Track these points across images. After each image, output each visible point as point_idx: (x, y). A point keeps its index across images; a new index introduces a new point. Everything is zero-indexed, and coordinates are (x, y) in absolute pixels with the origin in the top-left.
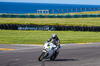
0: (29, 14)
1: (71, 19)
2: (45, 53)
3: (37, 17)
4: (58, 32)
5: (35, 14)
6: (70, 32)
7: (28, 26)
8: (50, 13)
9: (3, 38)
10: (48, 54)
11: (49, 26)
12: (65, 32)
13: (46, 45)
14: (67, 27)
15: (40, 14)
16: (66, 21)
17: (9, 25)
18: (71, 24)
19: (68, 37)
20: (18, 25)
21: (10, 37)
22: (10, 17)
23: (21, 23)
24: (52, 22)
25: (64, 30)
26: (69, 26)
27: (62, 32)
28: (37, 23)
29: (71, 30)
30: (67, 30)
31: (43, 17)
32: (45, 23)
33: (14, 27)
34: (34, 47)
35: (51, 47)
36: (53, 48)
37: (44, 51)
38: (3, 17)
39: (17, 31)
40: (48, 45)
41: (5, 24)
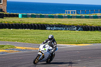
0: (57, 15)
1: (98, 19)
2: (40, 55)
3: (65, 17)
4: (86, 32)
5: (63, 15)
6: (97, 32)
7: (56, 26)
8: (77, 13)
9: (32, 37)
10: (43, 57)
11: (76, 26)
12: (92, 32)
13: (41, 47)
14: (94, 27)
15: (68, 14)
16: (93, 22)
17: (37, 24)
18: (98, 24)
19: (95, 37)
20: (46, 25)
21: (38, 37)
22: (38, 17)
23: (50, 23)
24: (80, 23)
25: (91, 31)
26: (96, 27)
27: (90, 32)
28: (65, 23)
29: (98, 30)
30: (94, 30)
31: (71, 17)
32: (72, 23)
33: (43, 27)
34: (62, 46)
35: (47, 49)
36: (49, 50)
37: (40, 53)
38: (32, 17)
39: (45, 31)
40: (44, 47)
41: (34, 24)
